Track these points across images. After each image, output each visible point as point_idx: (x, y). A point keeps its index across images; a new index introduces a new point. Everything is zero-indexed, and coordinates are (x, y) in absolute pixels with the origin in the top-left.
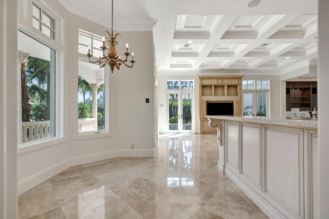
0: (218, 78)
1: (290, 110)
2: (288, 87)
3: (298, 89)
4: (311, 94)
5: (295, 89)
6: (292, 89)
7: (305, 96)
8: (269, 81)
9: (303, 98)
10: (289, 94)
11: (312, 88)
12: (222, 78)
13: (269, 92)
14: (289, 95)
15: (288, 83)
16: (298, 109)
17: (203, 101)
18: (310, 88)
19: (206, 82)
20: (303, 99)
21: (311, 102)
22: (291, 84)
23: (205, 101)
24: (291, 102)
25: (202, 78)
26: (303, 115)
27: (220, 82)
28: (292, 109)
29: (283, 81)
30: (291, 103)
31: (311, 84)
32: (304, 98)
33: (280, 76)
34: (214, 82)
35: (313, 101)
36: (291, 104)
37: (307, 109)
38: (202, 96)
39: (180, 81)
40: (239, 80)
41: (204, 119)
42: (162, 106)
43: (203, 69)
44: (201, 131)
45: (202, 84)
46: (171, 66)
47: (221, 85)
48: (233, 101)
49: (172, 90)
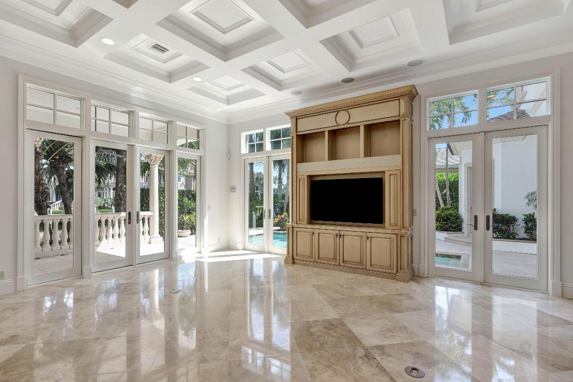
0: (336, 109)
12: (347, 107)
17: (300, 177)
23: (303, 177)
25: (296, 117)
27: (342, 120)
34: (328, 122)
38: (298, 162)
39: (265, 130)
40: (399, 102)
41: (300, 222)
42: (233, 189)
43: (299, 93)
44: (289, 255)
45: (297, 132)
46: (229, 101)
47: (346, 126)
48: (384, 172)
49: (254, 153)
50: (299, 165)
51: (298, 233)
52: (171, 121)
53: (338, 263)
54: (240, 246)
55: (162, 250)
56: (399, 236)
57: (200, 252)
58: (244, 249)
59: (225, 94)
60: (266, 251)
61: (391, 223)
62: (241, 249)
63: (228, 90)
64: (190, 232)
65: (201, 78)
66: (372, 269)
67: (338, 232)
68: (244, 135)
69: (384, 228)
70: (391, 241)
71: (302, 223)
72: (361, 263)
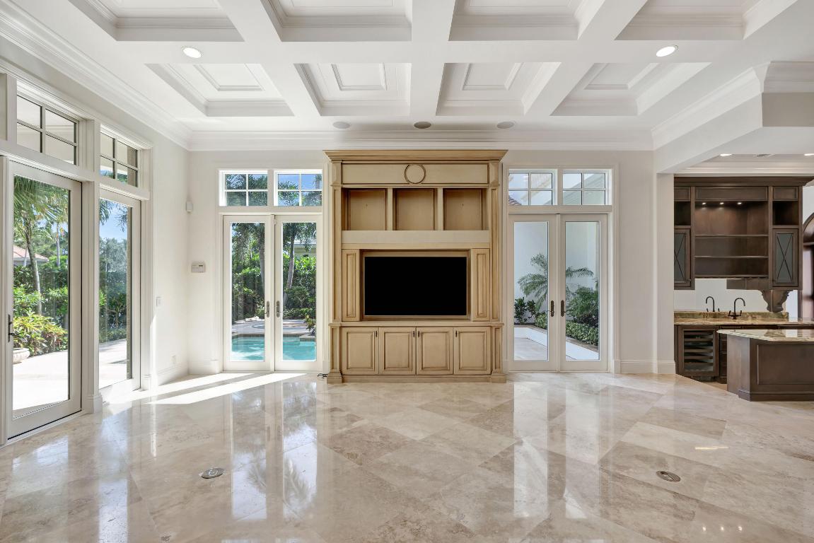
0: (407, 161)
1: (691, 286)
2: (683, 199)
3: (721, 209)
4: (771, 226)
5: (713, 205)
6: (698, 205)
7: (746, 233)
8: (609, 173)
9: (739, 239)
10: (687, 227)
11: (773, 202)
12: (423, 161)
13: (611, 216)
14: (689, 227)
15: (682, 183)
16: (723, 282)
17: (348, 252)
18: (766, 203)
19: (357, 177)
20: (739, 244)
21: (770, 257)
22: (693, 189)
23: (353, 252)
24: (695, 256)
25: (342, 160)
26: (739, 302)
27: (415, 176)
28: (698, 281)
29: (661, 176)
30: (693, 259)
31: (771, 189)
32: (746, 239)
33: (650, 153)
34: (392, 176)
35: (778, 250)
36: (693, 263)
37: (755, 280)
38: (343, 229)
39: (271, 172)
40: (488, 166)
41: (349, 319)
42: (199, 267)
43: (347, 125)
44: (334, 370)
45: (342, 183)
46: (209, 109)
47: (420, 186)
48: (468, 251)
49: (243, 207)
50: (346, 232)
51: (349, 335)
52: (86, 120)
53: (414, 372)
54: (216, 367)
55: (64, 396)
56: (494, 328)
57: (140, 388)
58: (223, 371)
59: (211, 93)
60: (272, 368)
61: (480, 312)
62: (217, 371)
63: (219, 90)
64: (28, 353)
65: (201, 52)
66: (462, 372)
67: (414, 329)
68: (223, 173)
69: (469, 320)
70: (484, 336)
71: (353, 319)
72: (446, 367)
